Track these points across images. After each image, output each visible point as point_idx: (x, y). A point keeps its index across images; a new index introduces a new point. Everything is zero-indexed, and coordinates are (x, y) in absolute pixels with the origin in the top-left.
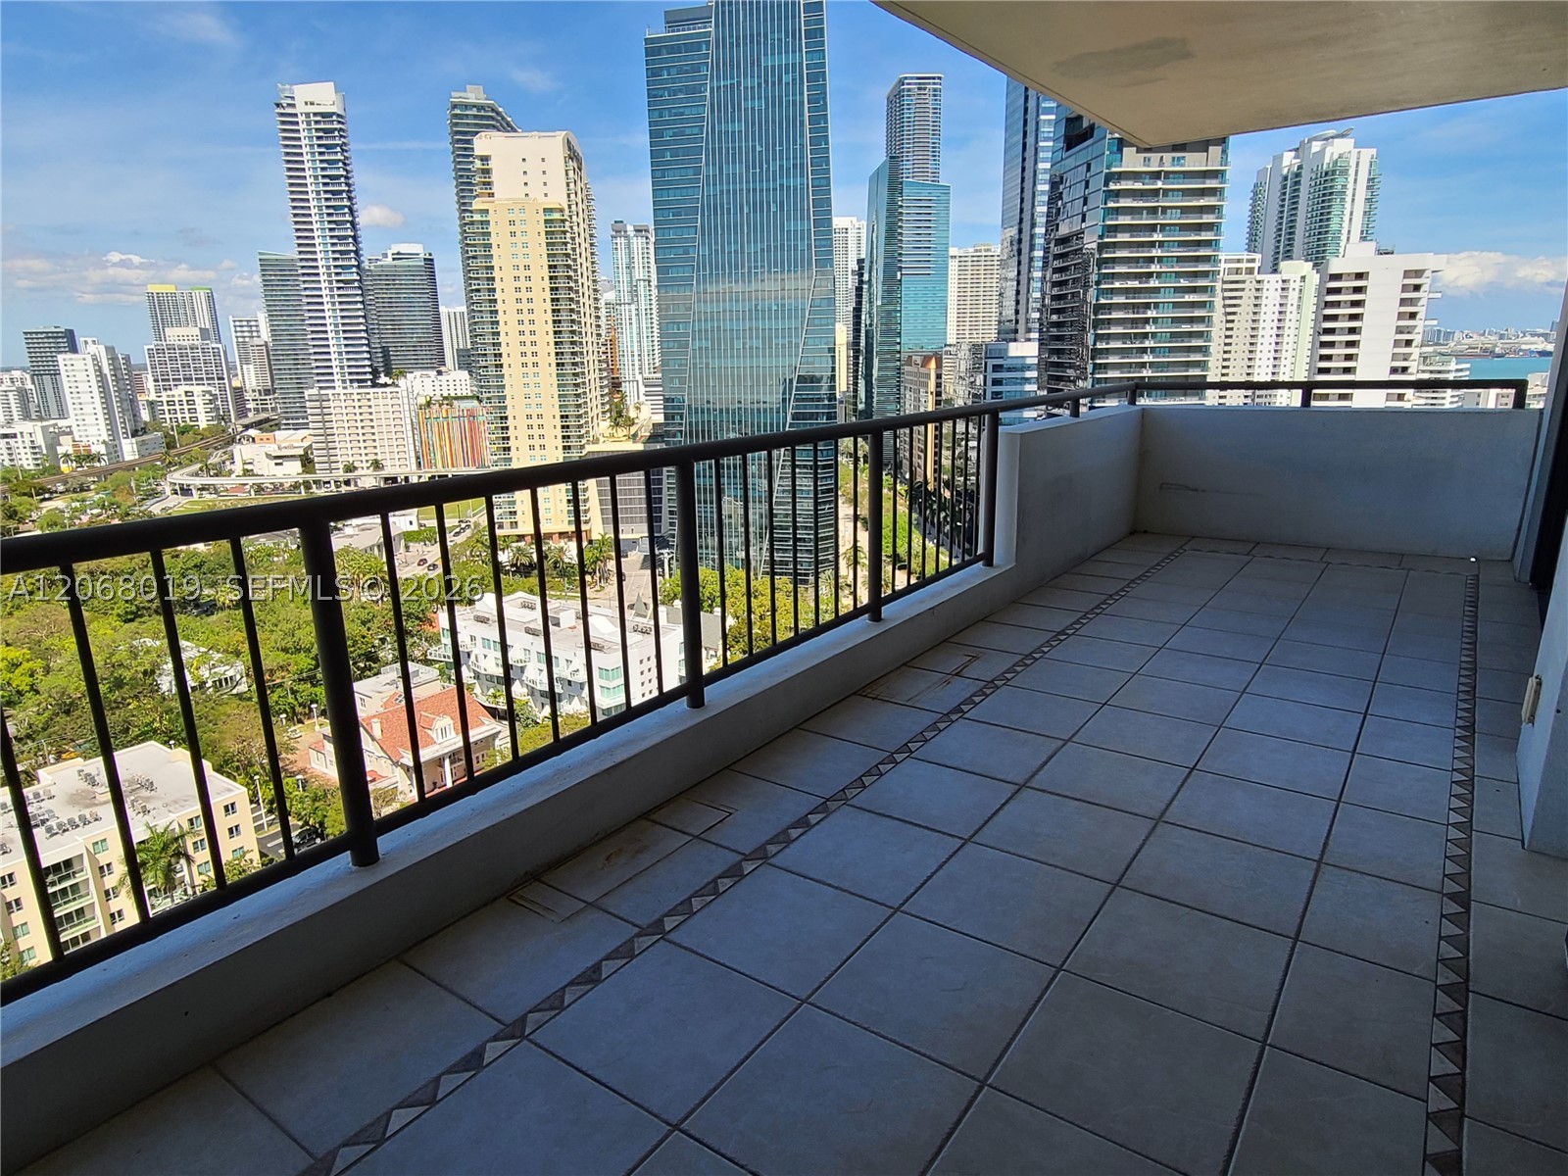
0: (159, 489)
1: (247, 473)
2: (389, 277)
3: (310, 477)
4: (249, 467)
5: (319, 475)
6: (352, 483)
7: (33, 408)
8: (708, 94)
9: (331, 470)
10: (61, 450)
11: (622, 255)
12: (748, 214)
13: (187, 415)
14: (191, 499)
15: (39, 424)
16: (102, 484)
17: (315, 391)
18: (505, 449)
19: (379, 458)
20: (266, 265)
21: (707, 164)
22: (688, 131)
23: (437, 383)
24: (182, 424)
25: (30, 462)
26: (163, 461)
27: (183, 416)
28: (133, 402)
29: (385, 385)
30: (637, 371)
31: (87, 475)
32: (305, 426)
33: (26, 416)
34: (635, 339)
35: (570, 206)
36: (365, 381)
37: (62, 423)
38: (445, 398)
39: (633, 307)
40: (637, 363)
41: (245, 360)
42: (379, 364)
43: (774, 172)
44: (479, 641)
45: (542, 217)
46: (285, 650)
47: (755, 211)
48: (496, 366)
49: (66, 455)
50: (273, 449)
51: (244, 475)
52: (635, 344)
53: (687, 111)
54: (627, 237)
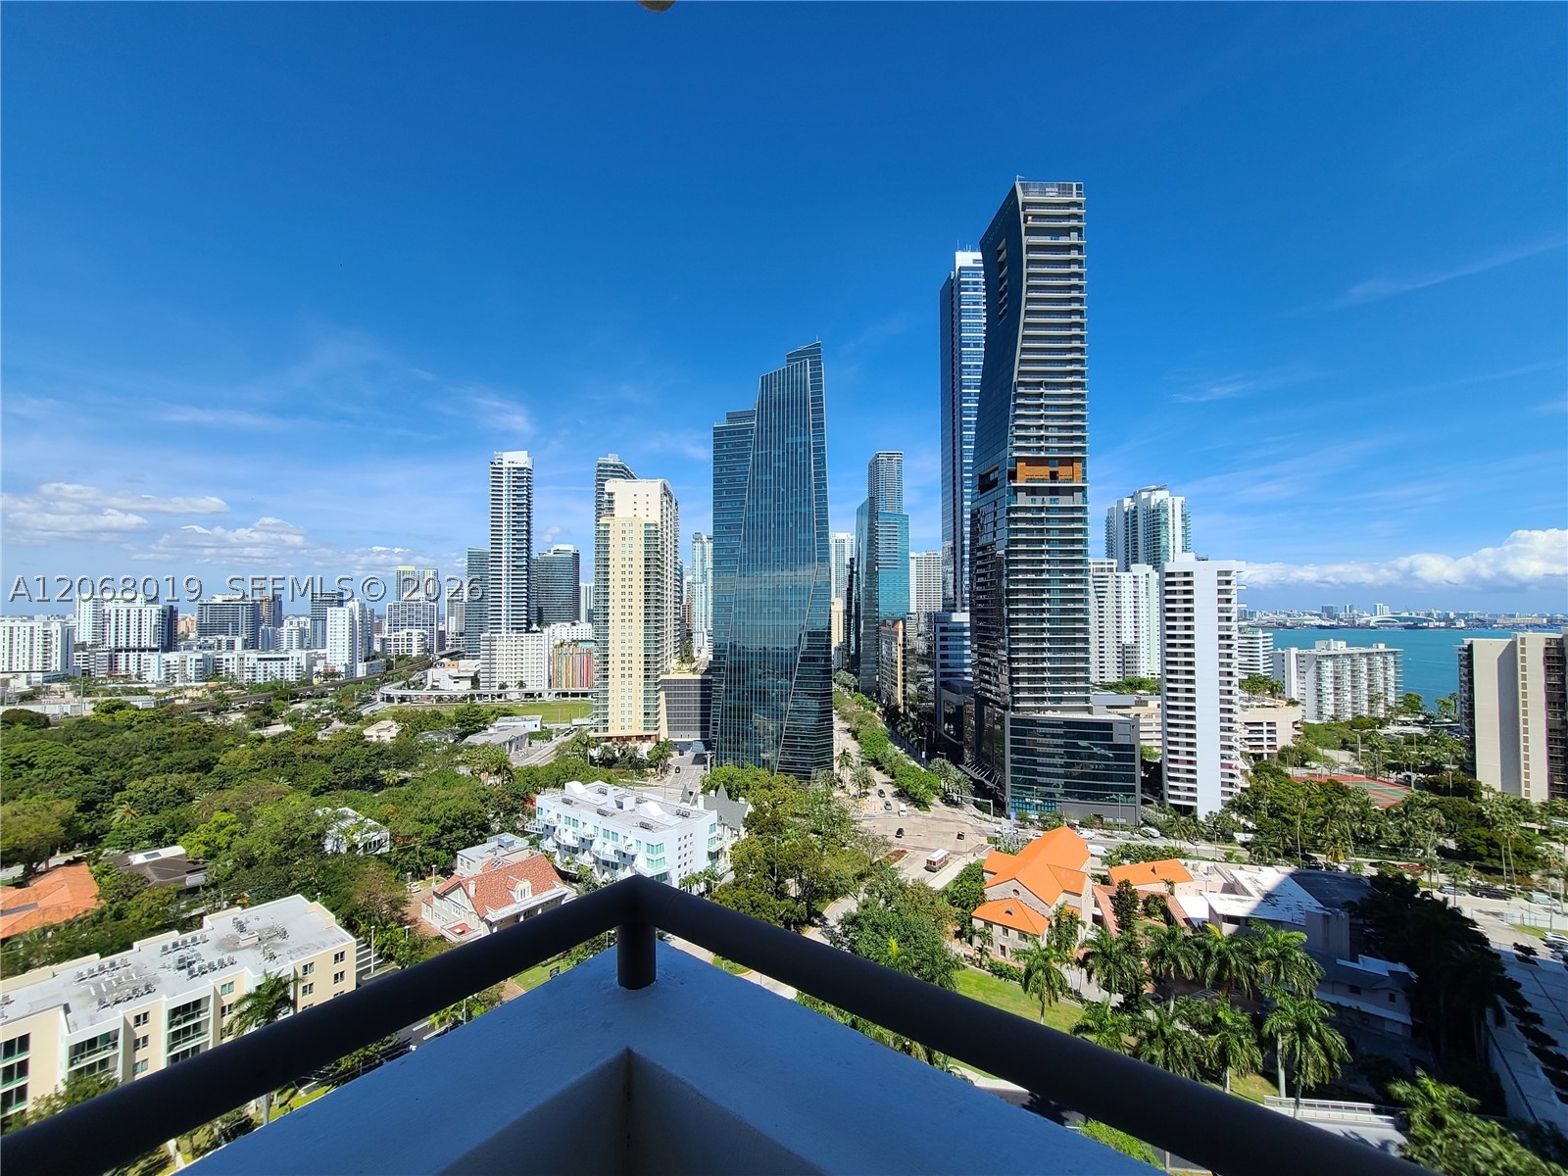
0: (373, 697)
1: (434, 688)
2: (548, 564)
3: (475, 692)
4: (435, 684)
5: (482, 691)
6: (503, 696)
7: (306, 640)
8: (751, 458)
9: (490, 687)
10: (315, 669)
11: (698, 553)
12: (774, 529)
13: (405, 648)
14: (392, 705)
15: (306, 652)
16: (336, 693)
17: (488, 635)
18: (604, 676)
19: (524, 680)
20: (471, 556)
21: (749, 499)
22: (737, 480)
23: (570, 631)
24: (401, 654)
25: (294, 676)
26: (381, 678)
27: (403, 649)
28: (370, 640)
29: (536, 632)
30: (703, 626)
31: (328, 686)
32: (478, 657)
33: (301, 646)
34: (703, 605)
35: (662, 523)
36: (521, 629)
37: (320, 651)
38: (573, 641)
39: (704, 585)
40: (703, 620)
41: (451, 613)
42: (534, 616)
43: (792, 504)
44: (563, 819)
45: (643, 529)
46: (422, 821)
47: (779, 527)
48: (604, 621)
49: (318, 673)
50: (454, 672)
51: (432, 689)
52: (703, 609)
53: (738, 468)
54: (702, 543)
